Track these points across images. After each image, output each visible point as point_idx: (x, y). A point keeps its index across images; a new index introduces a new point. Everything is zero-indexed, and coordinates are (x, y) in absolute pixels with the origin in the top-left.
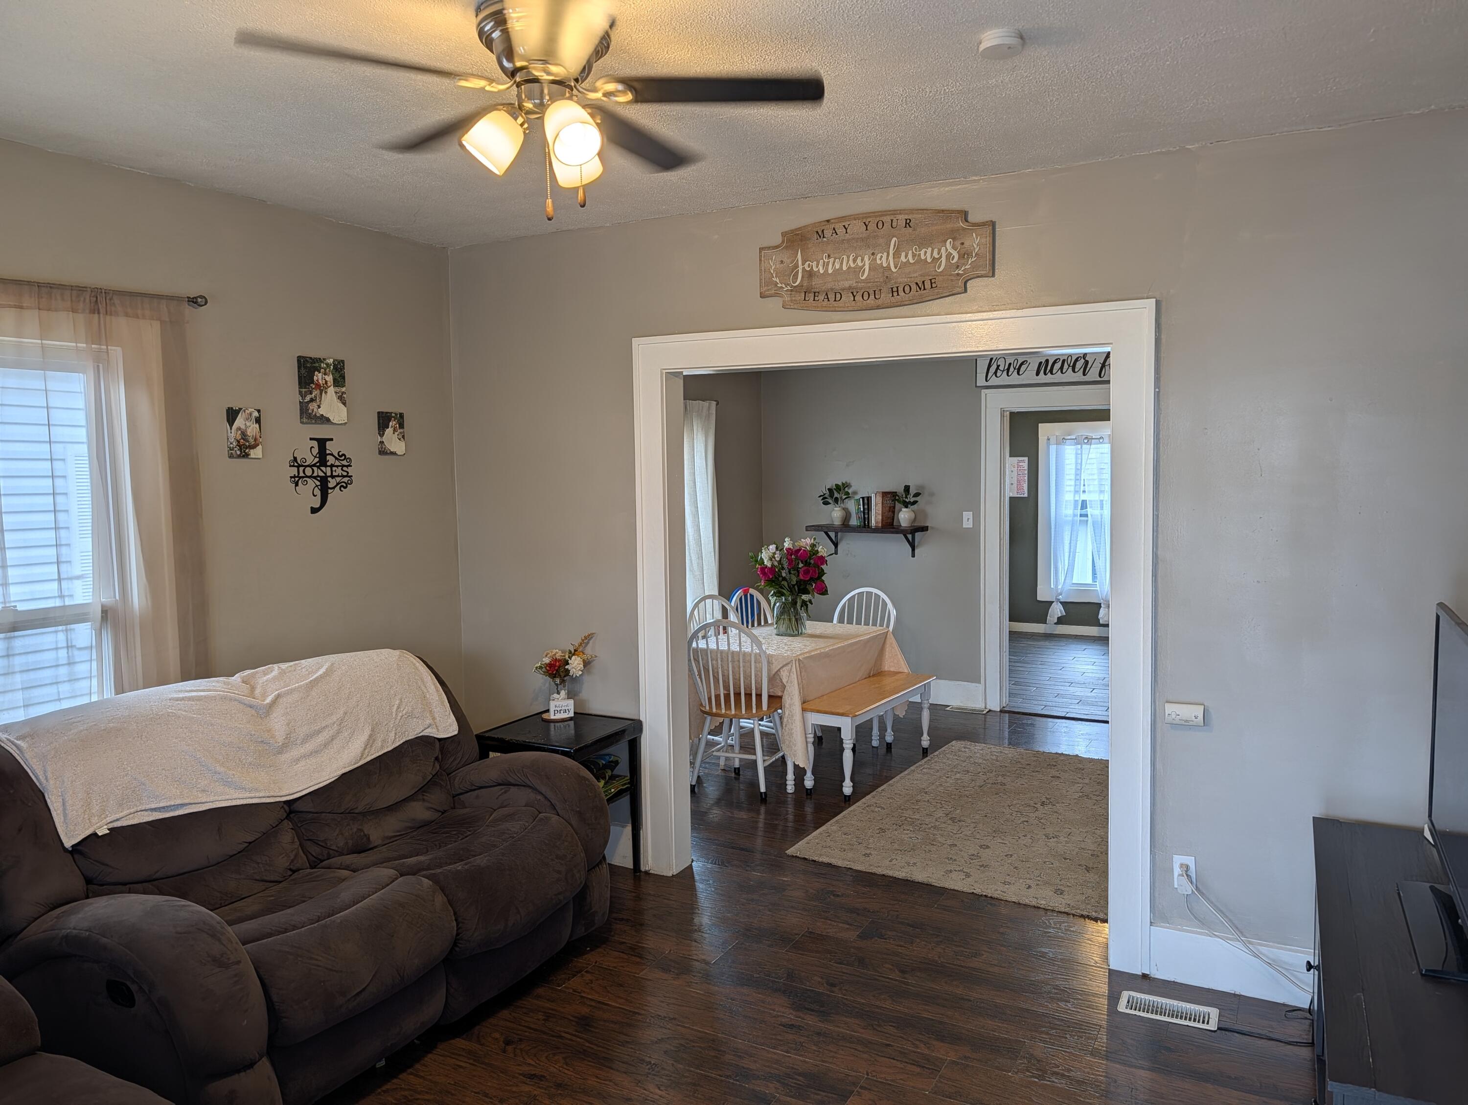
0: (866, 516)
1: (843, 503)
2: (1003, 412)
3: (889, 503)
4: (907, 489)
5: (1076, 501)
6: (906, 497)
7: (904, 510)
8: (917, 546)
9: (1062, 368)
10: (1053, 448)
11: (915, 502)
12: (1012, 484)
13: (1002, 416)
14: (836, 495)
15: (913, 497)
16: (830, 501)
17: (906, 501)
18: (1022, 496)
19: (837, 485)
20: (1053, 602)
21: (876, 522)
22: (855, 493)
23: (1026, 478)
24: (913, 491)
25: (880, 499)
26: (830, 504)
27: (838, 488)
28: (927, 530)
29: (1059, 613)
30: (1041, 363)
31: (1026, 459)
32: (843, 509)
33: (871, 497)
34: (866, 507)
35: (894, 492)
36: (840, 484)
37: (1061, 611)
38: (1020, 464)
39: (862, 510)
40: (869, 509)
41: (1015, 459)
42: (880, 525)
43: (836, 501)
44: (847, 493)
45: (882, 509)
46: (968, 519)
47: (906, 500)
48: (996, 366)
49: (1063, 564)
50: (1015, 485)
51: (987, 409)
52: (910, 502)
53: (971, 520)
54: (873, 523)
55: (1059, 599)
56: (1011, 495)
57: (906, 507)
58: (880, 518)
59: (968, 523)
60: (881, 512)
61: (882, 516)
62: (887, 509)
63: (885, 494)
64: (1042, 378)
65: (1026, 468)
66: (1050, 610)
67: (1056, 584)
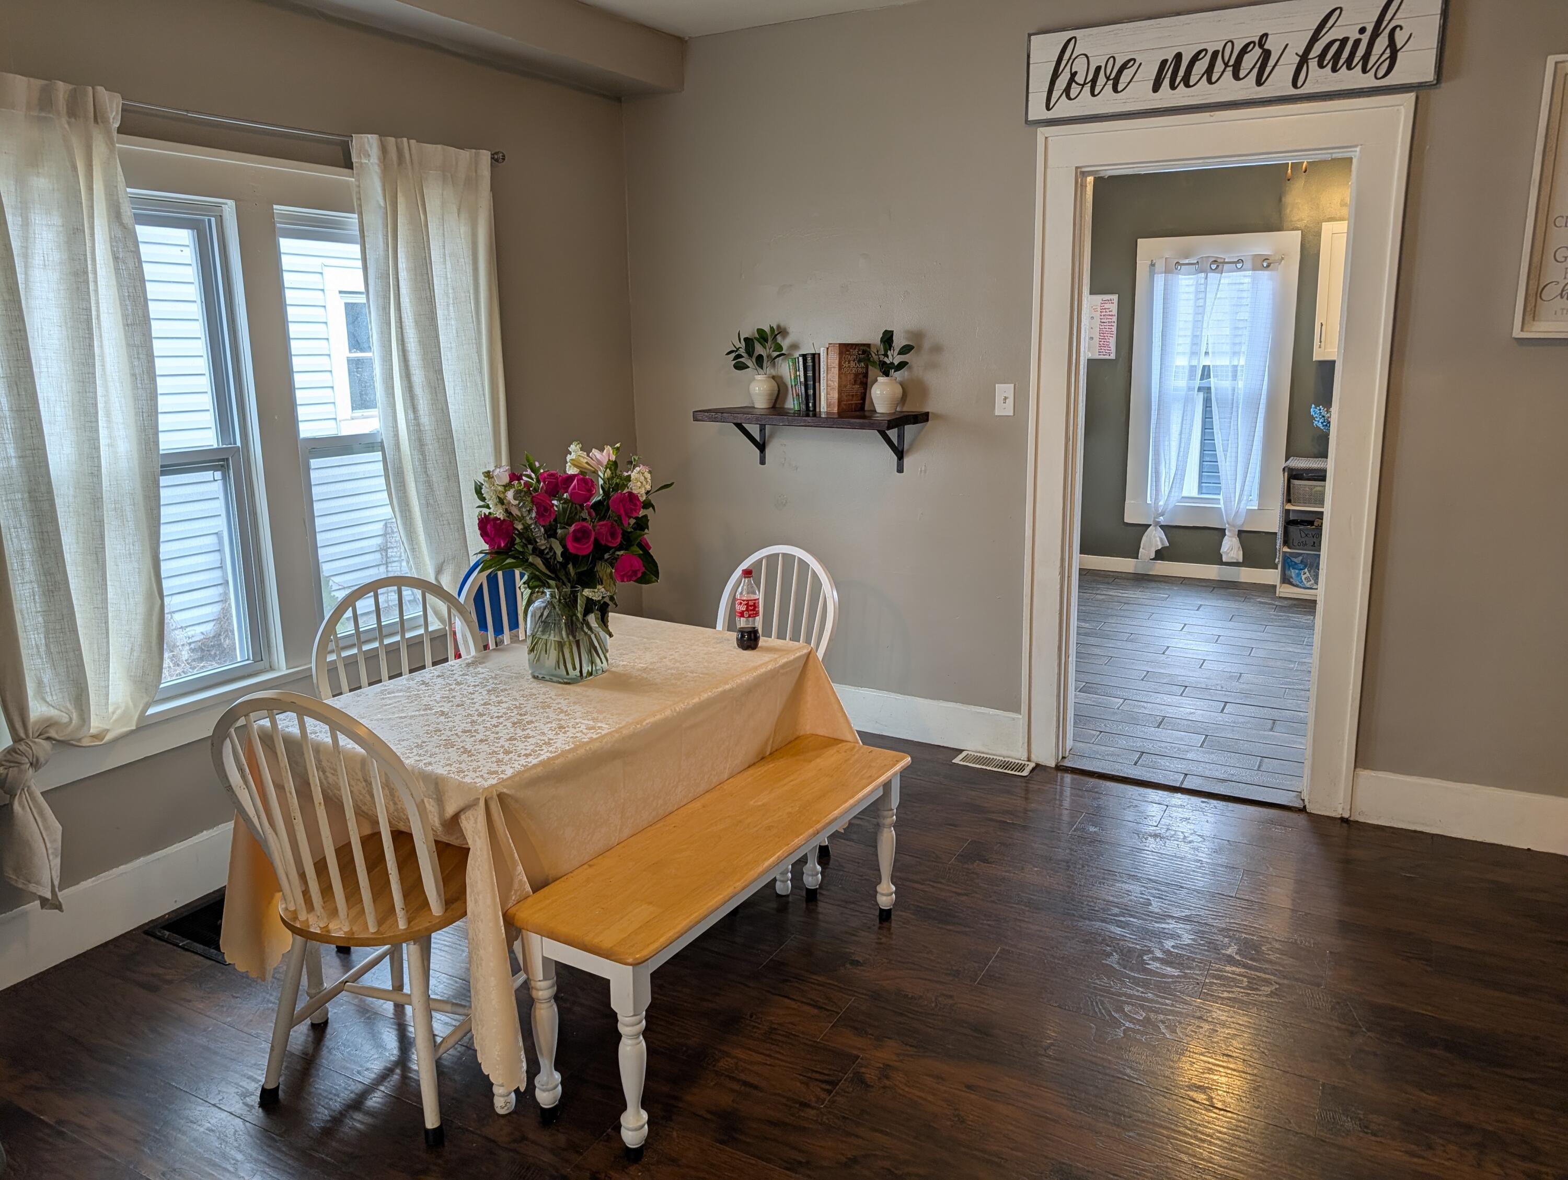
0: (811, 392)
1: (774, 365)
2: (1081, 174)
3: (854, 367)
4: (888, 338)
5: (1193, 369)
6: (886, 355)
7: (882, 379)
8: (908, 450)
9: (1209, 71)
10: (1159, 280)
11: (902, 365)
12: (1092, 338)
13: (1079, 187)
14: (759, 349)
15: (900, 353)
16: (749, 363)
17: (885, 363)
18: (1107, 357)
19: (760, 331)
20: (1150, 525)
21: (829, 405)
22: (794, 347)
23: (1114, 329)
24: (899, 341)
25: (834, 359)
26: (748, 367)
27: (763, 337)
28: (927, 420)
29: (1159, 543)
30: (1164, 62)
31: (1115, 297)
32: (773, 377)
33: (819, 354)
34: (810, 374)
35: (864, 345)
36: (767, 329)
37: (1161, 540)
38: (1106, 306)
39: (802, 379)
40: (816, 378)
41: (1099, 298)
42: (835, 410)
43: (760, 360)
44: (779, 348)
45: (840, 377)
46: (1005, 398)
47: (886, 360)
48: (1069, 76)
49: (1167, 467)
50: (1096, 339)
51: (1049, 171)
52: (892, 363)
53: (1010, 401)
54: (823, 407)
55: (1159, 522)
56: (1090, 356)
57: (886, 374)
58: (836, 395)
59: (1004, 408)
60: (836, 384)
61: (840, 393)
62: (851, 377)
63: (845, 349)
64: (1167, 97)
65: (1115, 312)
66: (1144, 538)
67: (1157, 499)
